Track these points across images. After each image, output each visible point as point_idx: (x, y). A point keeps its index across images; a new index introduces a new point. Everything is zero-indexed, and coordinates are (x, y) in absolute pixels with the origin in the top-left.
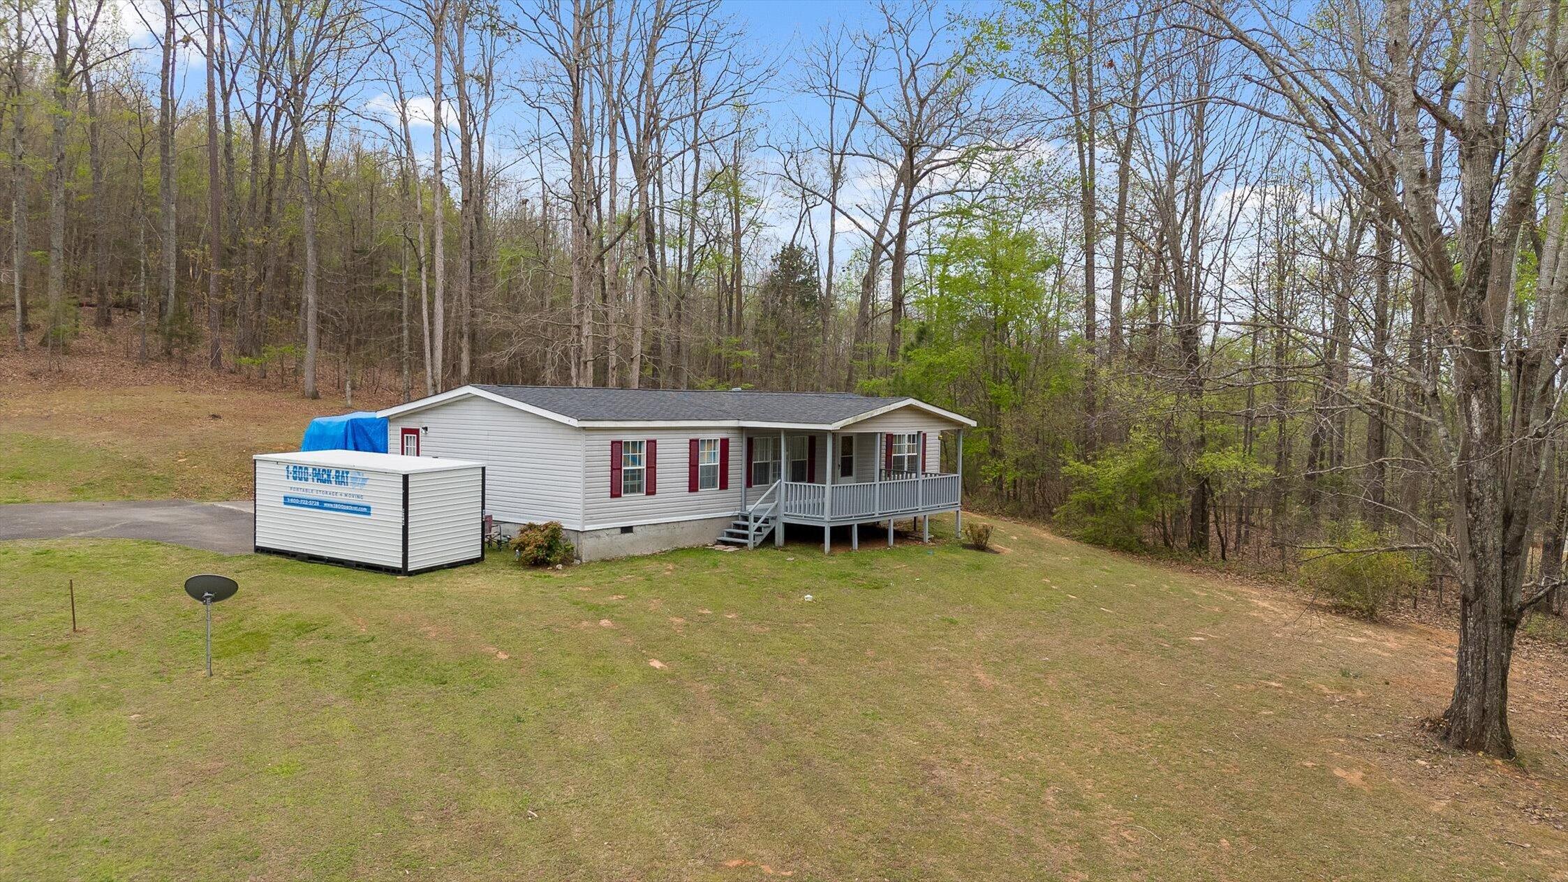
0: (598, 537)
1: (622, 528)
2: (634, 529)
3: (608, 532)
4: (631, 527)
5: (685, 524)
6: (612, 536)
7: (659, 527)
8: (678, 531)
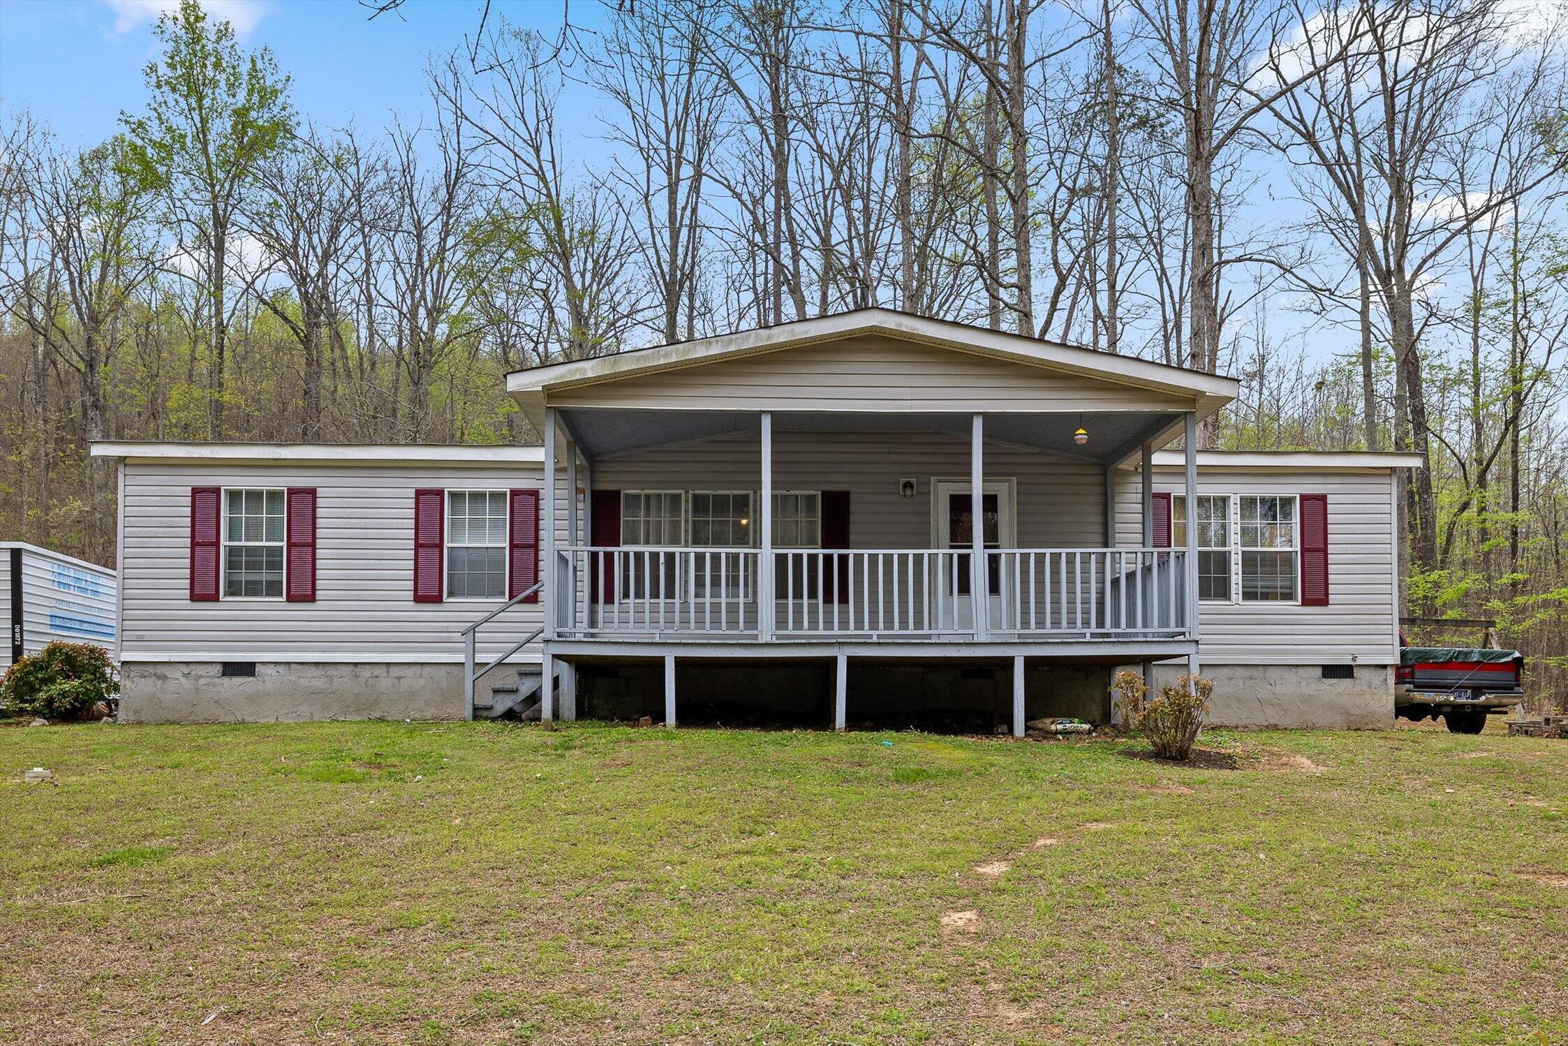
0: (164, 678)
1: (225, 664)
2: (258, 668)
3: (186, 670)
4: (254, 664)
5: (409, 672)
6: (199, 677)
7: (331, 671)
8: (385, 683)
